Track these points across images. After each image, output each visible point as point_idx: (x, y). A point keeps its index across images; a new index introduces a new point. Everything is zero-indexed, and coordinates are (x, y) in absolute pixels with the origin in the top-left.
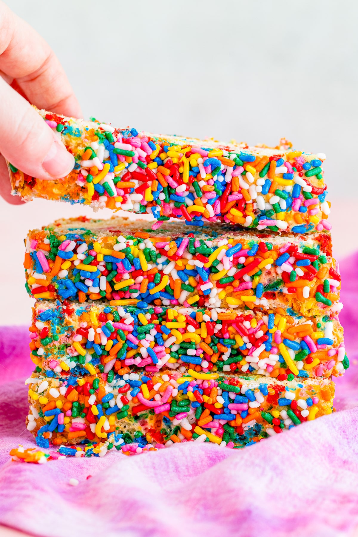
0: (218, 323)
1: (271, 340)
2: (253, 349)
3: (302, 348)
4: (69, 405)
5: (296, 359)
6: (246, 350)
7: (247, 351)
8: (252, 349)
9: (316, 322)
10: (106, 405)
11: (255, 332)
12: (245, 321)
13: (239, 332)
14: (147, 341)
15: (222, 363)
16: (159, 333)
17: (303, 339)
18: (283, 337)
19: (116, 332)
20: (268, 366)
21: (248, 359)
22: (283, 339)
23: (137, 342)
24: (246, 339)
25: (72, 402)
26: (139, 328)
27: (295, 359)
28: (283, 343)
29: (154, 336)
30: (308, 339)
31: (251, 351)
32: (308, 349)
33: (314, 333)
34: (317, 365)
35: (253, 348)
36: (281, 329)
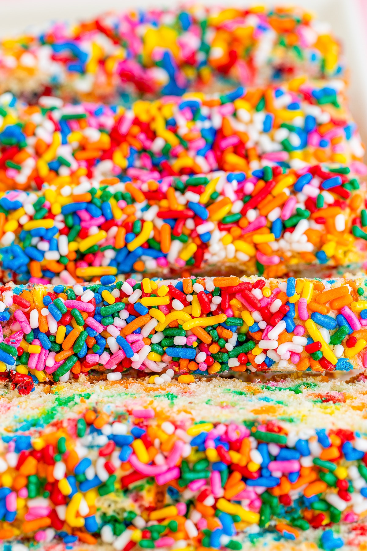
0: (216, 295)
1: (294, 314)
2: (268, 329)
3: (339, 325)
4: (22, 482)
5: (333, 343)
6: (258, 331)
7: (260, 333)
8: (266, 329)
9: (356, 286)
10: (81, 478)
11: (270, 304)
12: (253, 289)
13: (247, 305)
14: (116, 327)
15: (226, 355)
16: (132, 315)
17: (340, 312)
18: (311, 310)
19: (69, 313)
20: (293, 354)
21: (263, 344)
22: (310, 313)
23: (101, 329)
24: (257, 315)
25: (28, 477)
26: (103, 309)
27: (331, 343)
28: (311, 318)
29: (125, 320)
30: (347, 310)
31: (266, 331)
32: (347, 326)
33: (355, 302)
34: (363, 349)
35: (268, 327)
36: (308, 298)
